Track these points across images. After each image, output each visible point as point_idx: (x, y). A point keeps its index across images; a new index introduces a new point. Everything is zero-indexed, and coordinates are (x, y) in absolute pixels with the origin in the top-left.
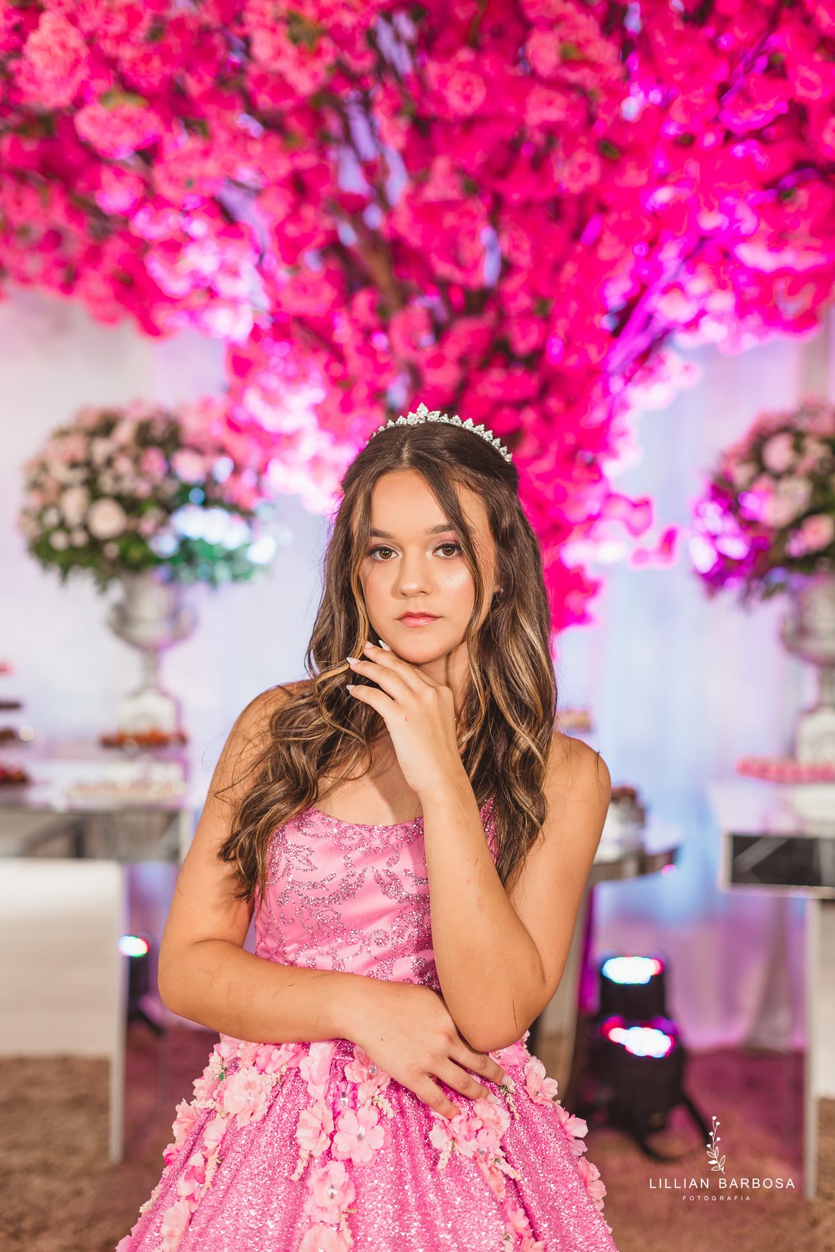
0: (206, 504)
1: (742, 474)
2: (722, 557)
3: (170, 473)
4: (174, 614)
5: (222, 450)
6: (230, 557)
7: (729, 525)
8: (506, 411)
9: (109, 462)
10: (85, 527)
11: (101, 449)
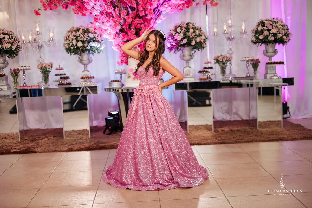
0: (94, 41)
1: (174, 33)
2: (171, 45)
3: (89, 37)
4: (89, 59)
5: (95, 33)
6: (97, 49)
7: (172, 41)
8: (139, 25)
9: (79, 36)
10: (77, 45)
11: (78, 33)
